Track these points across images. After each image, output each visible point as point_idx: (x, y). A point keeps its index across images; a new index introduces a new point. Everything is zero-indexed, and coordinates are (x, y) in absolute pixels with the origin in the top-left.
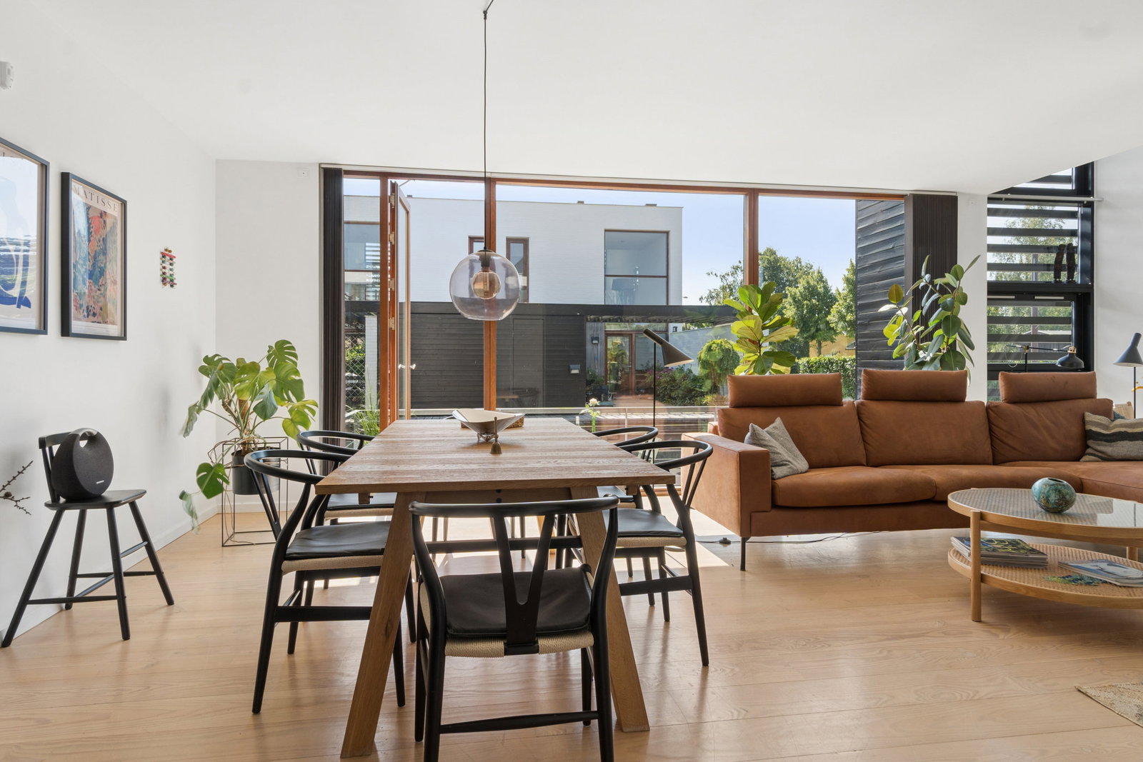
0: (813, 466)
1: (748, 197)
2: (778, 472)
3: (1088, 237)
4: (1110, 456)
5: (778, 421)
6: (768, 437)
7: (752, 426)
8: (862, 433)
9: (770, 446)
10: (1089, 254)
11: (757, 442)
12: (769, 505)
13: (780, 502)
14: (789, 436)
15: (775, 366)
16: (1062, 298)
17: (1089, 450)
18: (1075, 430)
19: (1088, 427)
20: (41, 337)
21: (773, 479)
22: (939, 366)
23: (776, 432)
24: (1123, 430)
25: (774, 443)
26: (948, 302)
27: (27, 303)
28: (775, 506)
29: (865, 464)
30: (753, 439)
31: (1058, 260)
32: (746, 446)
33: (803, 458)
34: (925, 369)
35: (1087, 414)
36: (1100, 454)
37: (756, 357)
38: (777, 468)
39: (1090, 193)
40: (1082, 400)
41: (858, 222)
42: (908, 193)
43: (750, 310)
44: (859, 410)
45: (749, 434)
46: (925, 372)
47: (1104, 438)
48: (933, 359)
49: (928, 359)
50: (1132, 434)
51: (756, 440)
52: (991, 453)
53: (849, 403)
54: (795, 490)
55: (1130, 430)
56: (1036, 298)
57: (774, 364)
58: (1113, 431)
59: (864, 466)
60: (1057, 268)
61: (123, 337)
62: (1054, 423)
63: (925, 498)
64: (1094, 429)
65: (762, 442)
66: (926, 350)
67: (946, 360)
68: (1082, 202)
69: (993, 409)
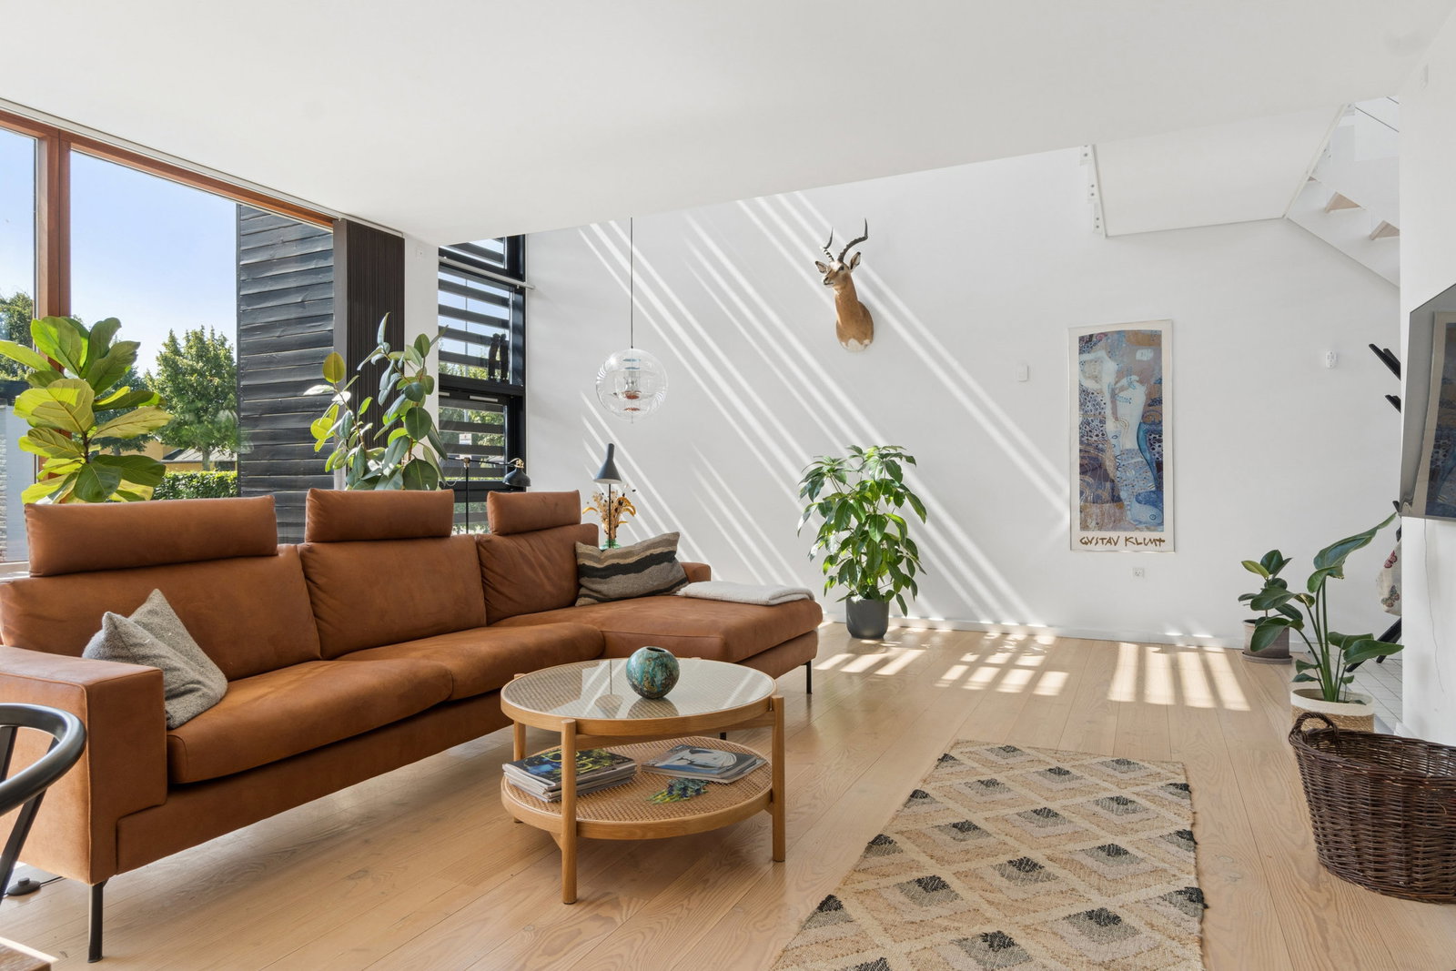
0: (237, 675)
1: (45, 146)
2: (178, 709)
3: (520, 330)
4: (605, 595)
5: (157, 599)
6: (148, 638)
7: (110, 618)
8: (312, 603)
9: (155, 656)
10: (521, 351)
11: (124, 653)
12: (163, 788)
13: (188, 774)
14: (182, 625)
15: (125, 485)
16: (496, 400)
17: (583, 591)
18: (568, 567)
19: (582, 561)
21: (170, 729)
22: (401, 483)
23: (156, 620)
24: (615, 561)
25: (161, 648)
26: (414, 388)
28: (176, 786)
29: (319, 655)
30: (114, 647)
31: (492, 354)
32: (92, 667)
33: (215, 667)
34: (380, 489)
35: (579, 544)
36: (595, 595)
37: (79, 466)
38: (175, 702)
39: (522, 278)
40: (570, 527)
41: (241, 254)
42: (340, 217)
43: (59, 369)
44: (304, 557)
45: (100, 636)
46: (383, 495)
47: (599, 574)
48: (393, 473)
49: (387, 472)
50: (625, 565)
51: (119, 648)
52: (484, 609)
53: (289, 551)
54: (221, 741)
55: (622, 562)
56: (471, 397)
57: (123, 482)
58: (606, 564)
59: (318, 659)
60: (490, 364)
62: (546, 557)
63: (438, 700)
64: (588, 563)
65: (142, 651)
66: (380, 458)
67: (412, 474)
68: (514, 286)
69: (484, 544)
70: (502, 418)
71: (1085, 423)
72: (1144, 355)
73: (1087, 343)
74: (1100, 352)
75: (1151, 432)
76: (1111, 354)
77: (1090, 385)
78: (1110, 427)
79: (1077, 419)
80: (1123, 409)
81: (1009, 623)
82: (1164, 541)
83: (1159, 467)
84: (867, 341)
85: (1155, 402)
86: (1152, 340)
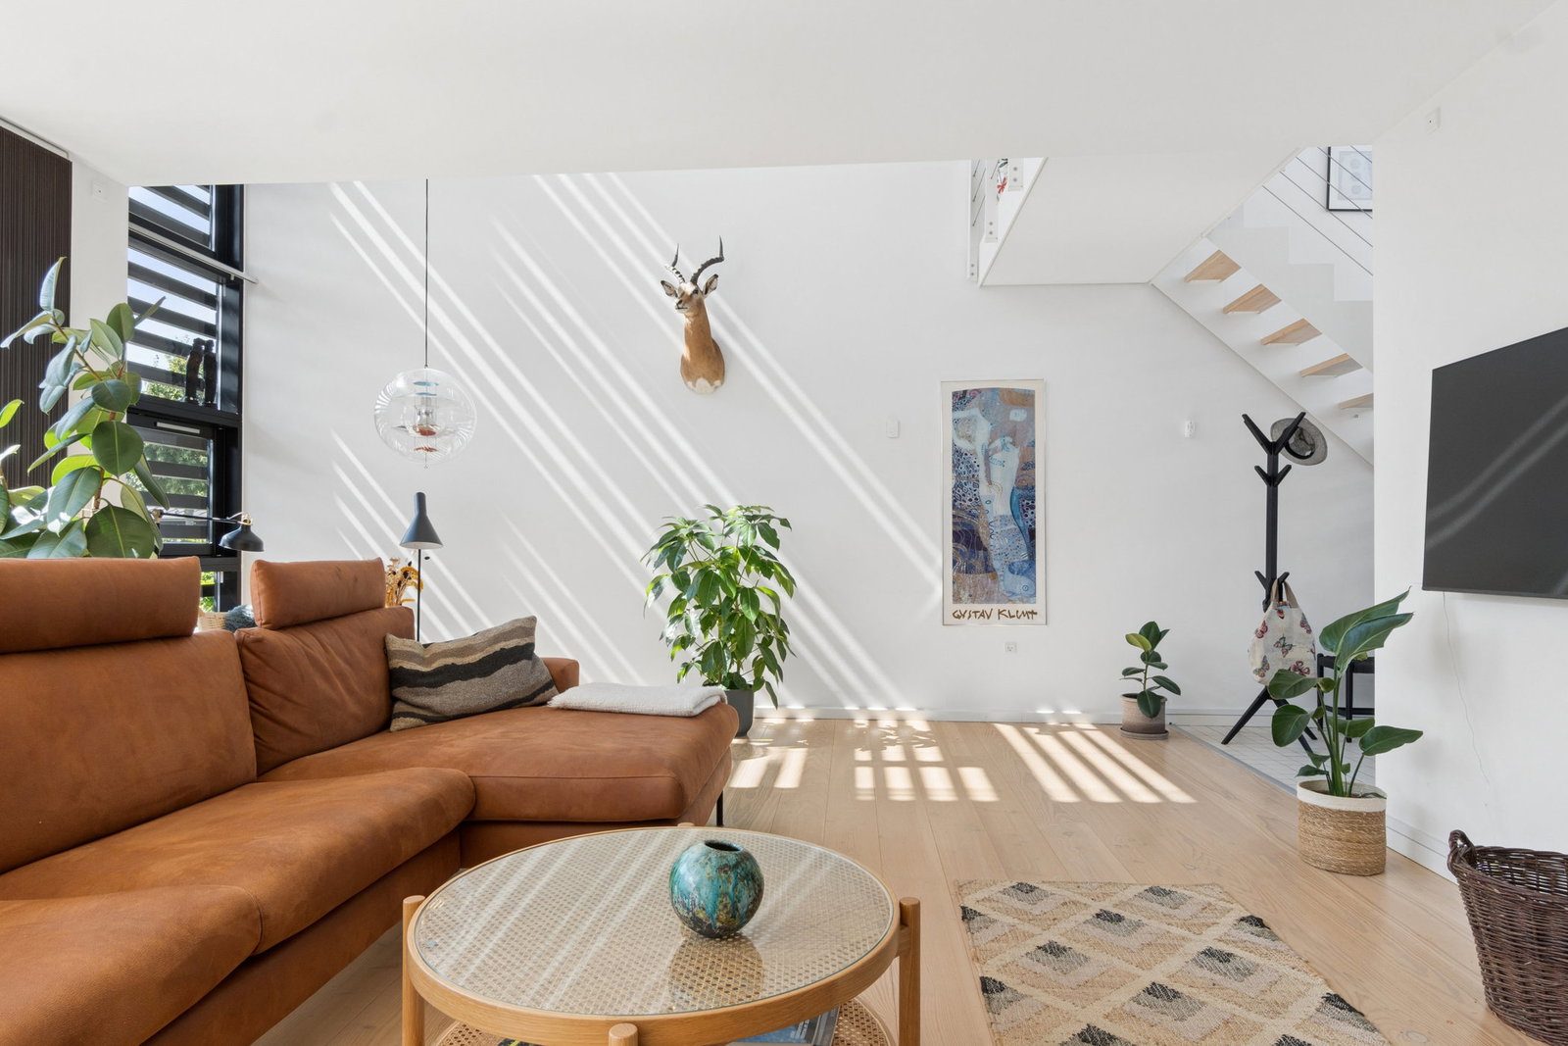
3: (234, 340)
4: (438, 713)
10: (235, 368)
16: (197, 431)
17: (399, 707)
18: (377, 672)
19: (396, 663)
22: (83, 545)
24: (449, 661)
31: (192, 368)
35: (391, 637)
36: (421, 712)
39: (239, 266)
40: (373, 612)
47: (426, 681)
48: (68, 528)
49: (55, 527)
50: (464, 666)
52: (254, 752)
55: (459, 661)
56: (159, 424)
58: (435, 665)
60: (190, 382)
62: (346, 661)
64: (408, 665)
66: (38, 503)
67: (103, 530)
68: (227, 275)
69: (253, 646)
70: (207, 458)
71: (957, 486)
72: (1018, 415)
73: (961, 399)
74: (973, 411)
75: (1024, 499)
76: (985, 412)
77: (963, 445)
78: (983, 490)
79: (950, 482)
80: (997, 473)
81: (876, 707)
82: (1036, 613)
83: (1032, 534)
84: (717, 383)
85: (1028, 466)
86: (1024, 399)
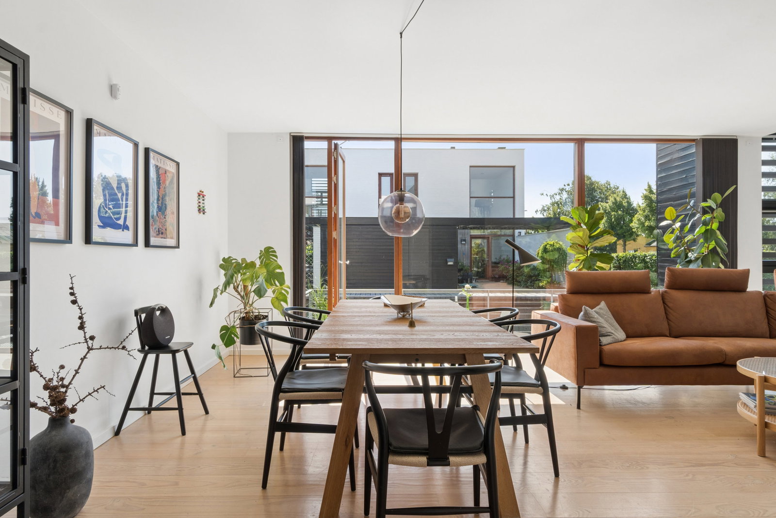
0: (629, 336)
1: (577, 145)
2: (604, 340)
5: (603, 304)
6: (596, 316)
7: (585, 308)
8: (665, 313)
9: (598, 322)
11: (588, 319)
12: (598, 364)
13: (606, 362)
14: (611, 315)
15: (599, 264)
20: (134, 248)
21: (600, 345)
22: (700, 264)
23: (602, 311)
25: (601, 320)
27: (127, 228)
28: (602, 364)
29: (668, 335)
30: (585, 317)
32: (580, 322)
33: (622, 331)
37: (585, 257)
38: (604, 338)
41: (658, 159)
42: (698, 138)
43: (579, 224)
44: (663, 296)
45: (582, 313)
49: (693, 258)
51: (587, 318)
52: (768, 329)
53: (656, 292)
54: (617, 354)
57: (598, 262)
59: (668, 337)
61: (178, 247)
63: (717, 362)
65: (591, 319)
69: (770, 297)
